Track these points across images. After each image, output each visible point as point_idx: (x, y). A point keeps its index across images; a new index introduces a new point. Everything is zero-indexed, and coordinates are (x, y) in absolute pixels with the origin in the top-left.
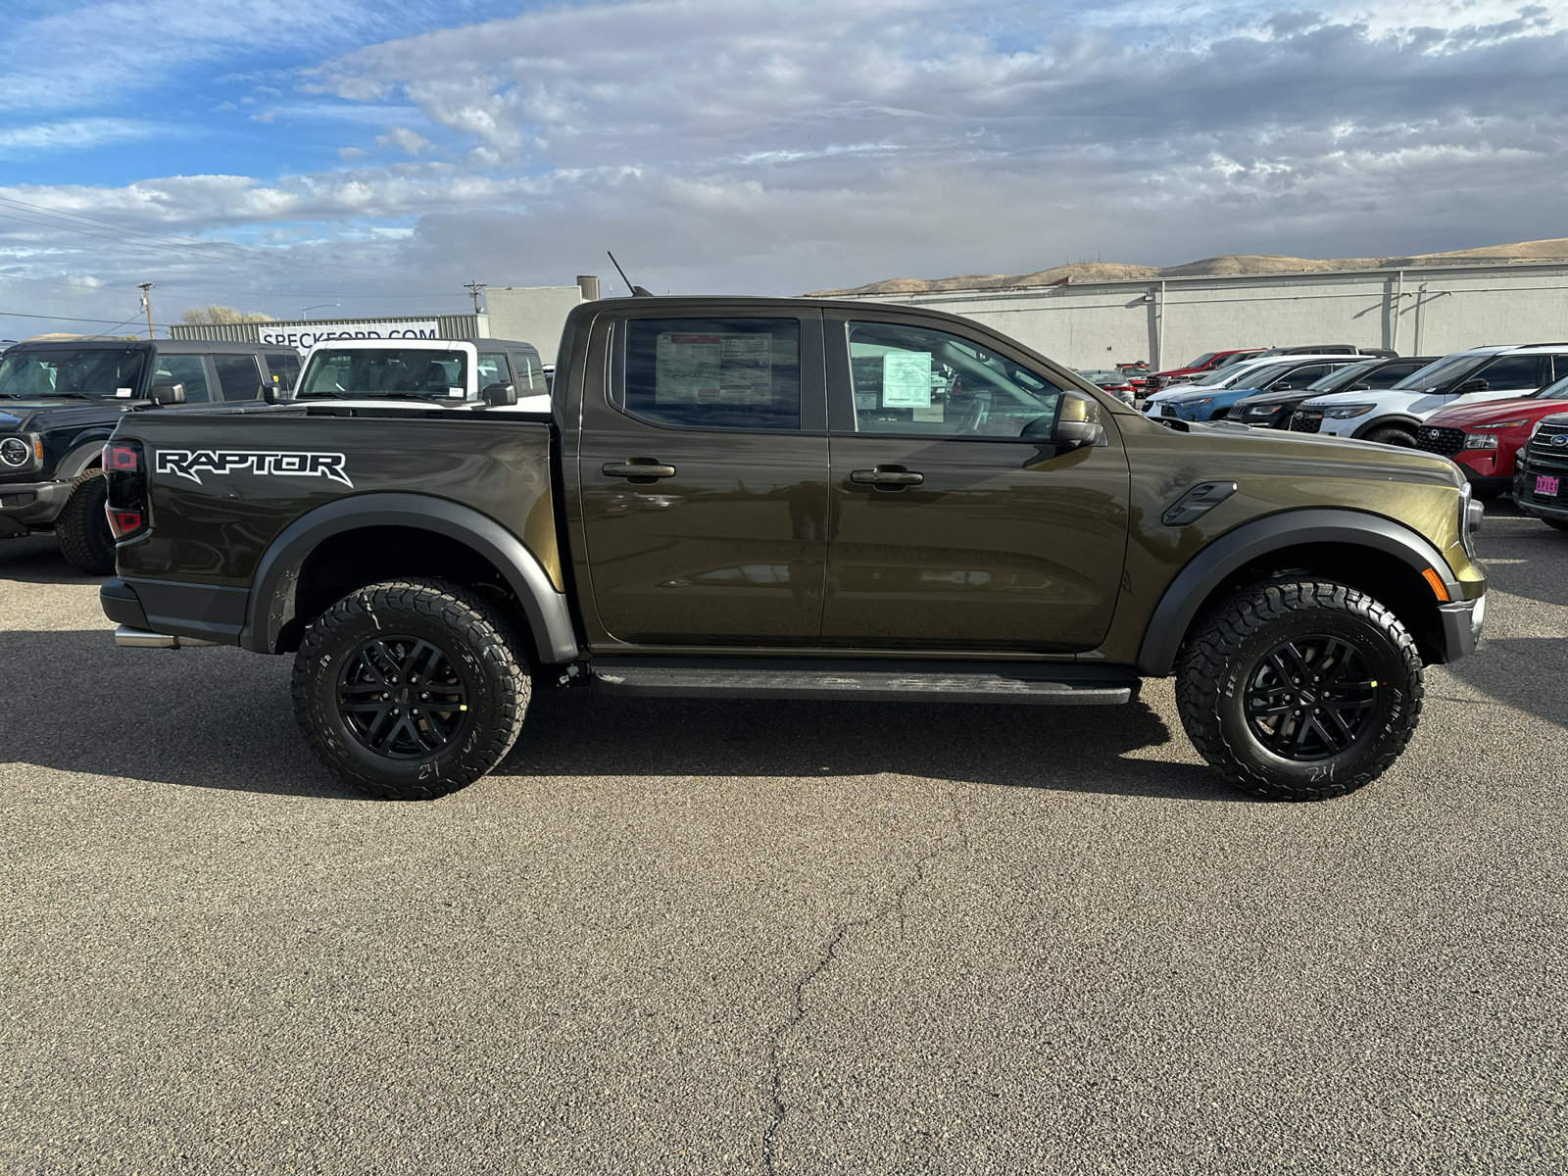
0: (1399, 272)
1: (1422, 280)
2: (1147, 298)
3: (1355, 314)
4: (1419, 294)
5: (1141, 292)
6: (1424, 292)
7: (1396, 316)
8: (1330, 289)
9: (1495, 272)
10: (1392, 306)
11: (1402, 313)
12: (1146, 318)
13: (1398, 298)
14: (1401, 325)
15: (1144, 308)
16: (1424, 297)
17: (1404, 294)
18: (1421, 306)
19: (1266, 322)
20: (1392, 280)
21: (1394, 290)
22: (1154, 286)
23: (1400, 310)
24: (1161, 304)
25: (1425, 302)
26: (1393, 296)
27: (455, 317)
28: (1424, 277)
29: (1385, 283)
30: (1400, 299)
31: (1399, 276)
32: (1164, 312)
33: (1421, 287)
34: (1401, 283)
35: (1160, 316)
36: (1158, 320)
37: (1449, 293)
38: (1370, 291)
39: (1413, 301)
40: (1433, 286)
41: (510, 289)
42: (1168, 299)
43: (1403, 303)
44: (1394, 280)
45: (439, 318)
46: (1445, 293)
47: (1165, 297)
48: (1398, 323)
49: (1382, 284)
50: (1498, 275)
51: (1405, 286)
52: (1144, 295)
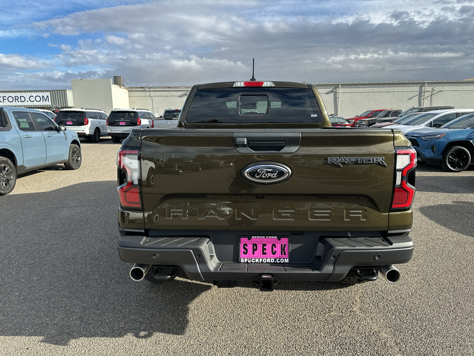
0: (425, 83)
1: (433, 86)
2: (334, 91)
3: (408, 99)
4: (432, 91)
5: (332, 88)
6: (434, 90)
7: (424, 99)
8: (400, 89)
9: (459, 84)
10: (422, 95)
11: (426, 98)
12: (333, 98)
13: (424, 92)
14: (426, 102)
15: (332, 95)
16: (434, 92)
17: (427, 91)
18: (432, 96)
19: (377, 100)
20: (422, 86)
21: (423, 89)
22: (336, 86)
23: (425, 97)
24: (339, 93)
25: (434, 94)
26: (423, 92)
27: (57, 91)
28: (434, 85)
29: (420, 87)
30: (425, 93)
31: (425, 84)
32: (340, 96)
33: (432, 89)
34: (426, 87)
35: (338, 97)
36: (338, 99)
37: (443, 91)
38: (415, 90)
39: (430, 94)
40: (437, 88)
41: (82, 80)
42: (342, 91)
43: (427, 94)
44: (423, 86)
45: (50, 91)
46: (441, 91)
47: (340, 90)
48: (425, 102)
49: (419, 87)
50: (460, 85)
51: (428, 88)
52: (332, 89)
